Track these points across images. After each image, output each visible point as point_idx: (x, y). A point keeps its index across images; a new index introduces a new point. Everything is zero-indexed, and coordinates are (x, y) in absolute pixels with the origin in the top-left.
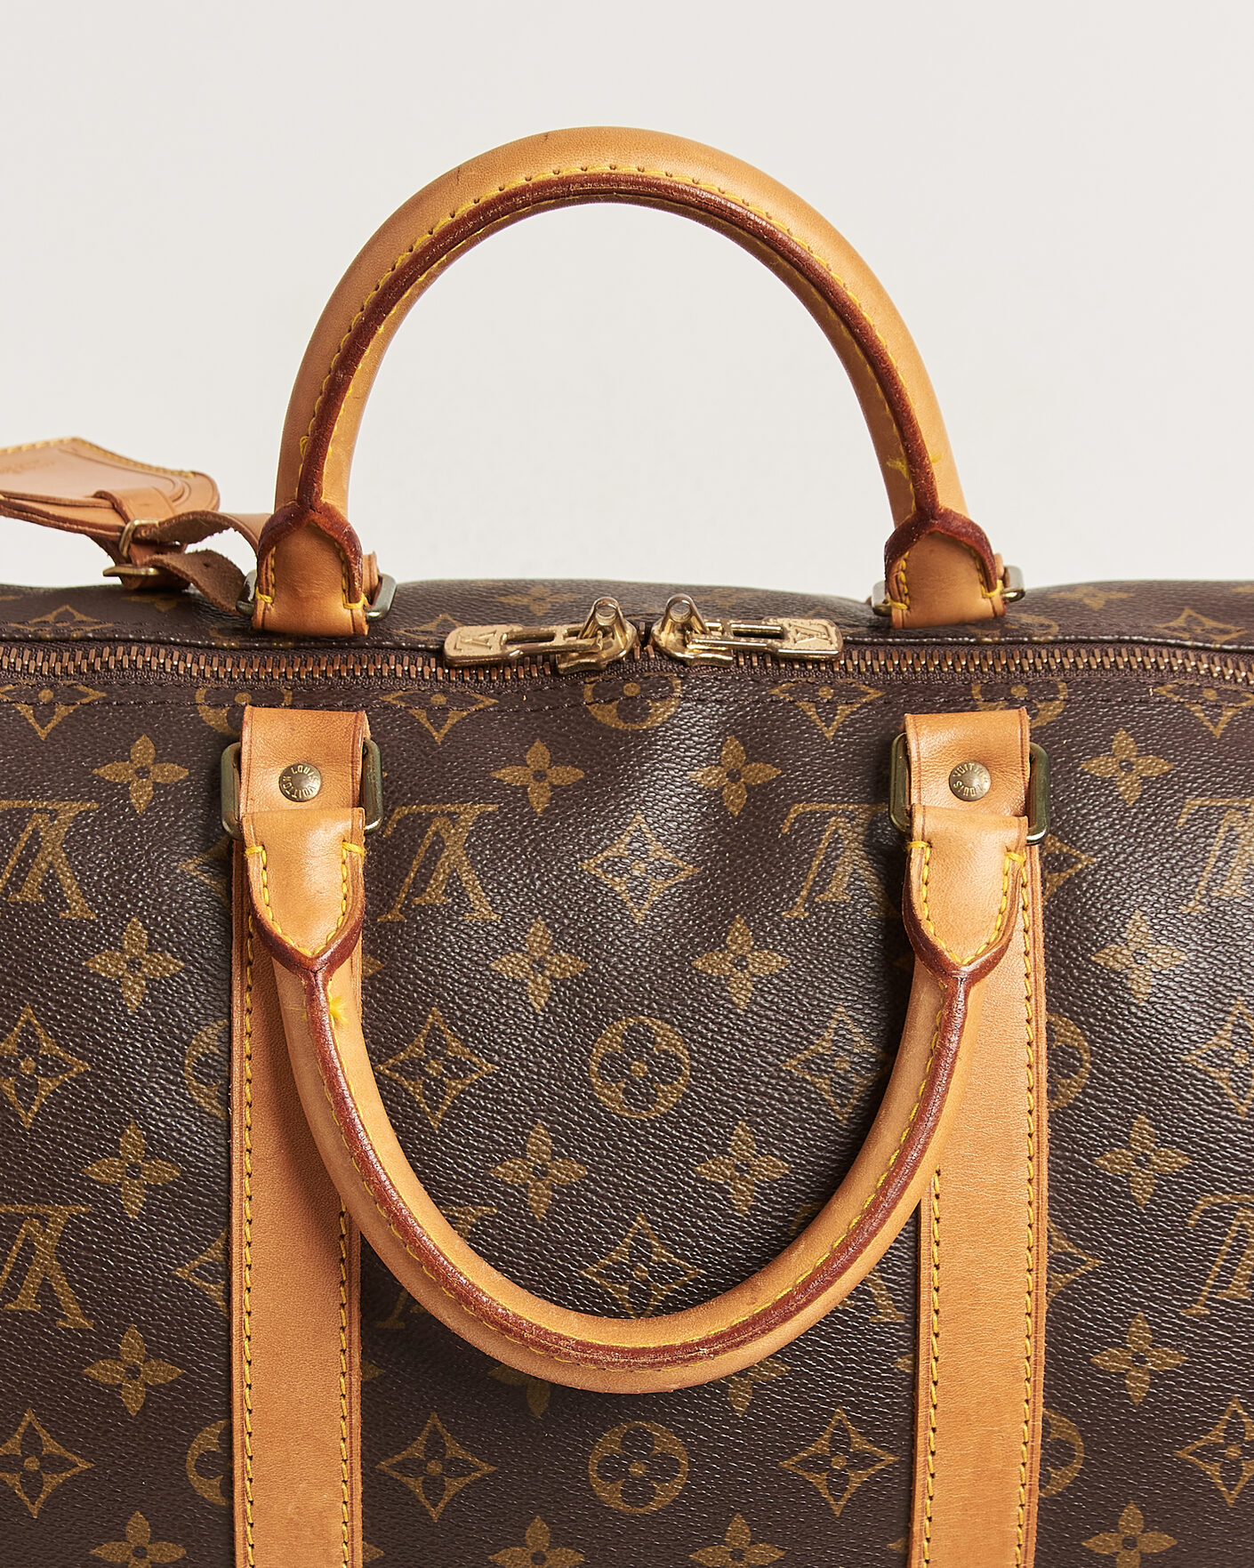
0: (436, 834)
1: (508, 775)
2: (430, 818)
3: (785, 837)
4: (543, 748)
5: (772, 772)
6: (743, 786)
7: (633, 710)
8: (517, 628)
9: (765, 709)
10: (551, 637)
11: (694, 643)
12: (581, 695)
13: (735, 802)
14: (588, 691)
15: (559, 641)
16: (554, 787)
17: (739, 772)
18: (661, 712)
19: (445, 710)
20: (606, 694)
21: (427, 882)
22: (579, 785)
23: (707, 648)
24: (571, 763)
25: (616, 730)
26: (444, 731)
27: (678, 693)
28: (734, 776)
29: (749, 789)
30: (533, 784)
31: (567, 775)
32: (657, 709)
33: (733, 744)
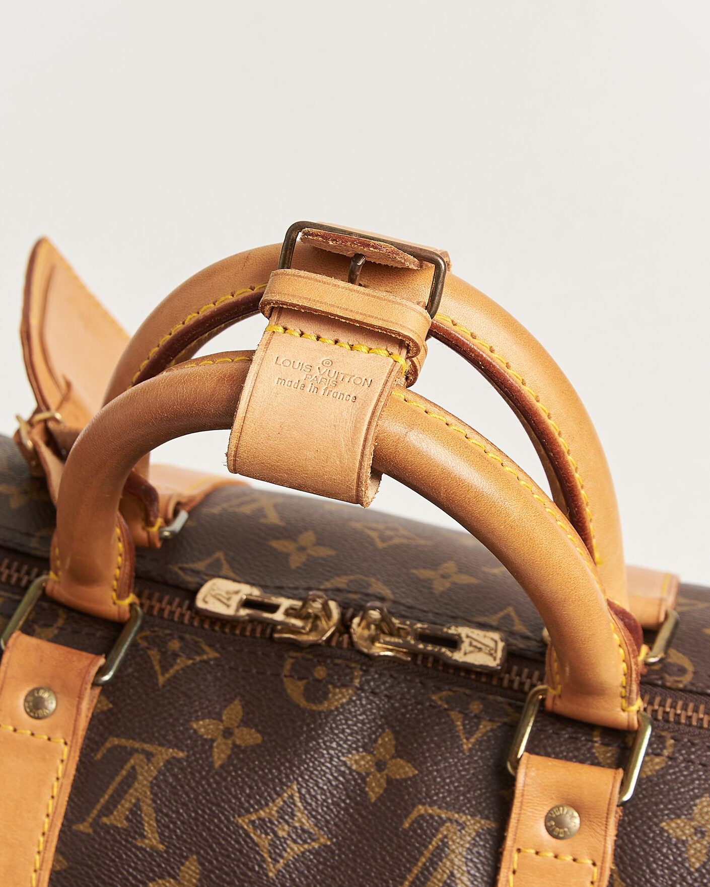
0: (133, 768)
1: (204, 727)
2: (132, 752)
3: (405, 832)
4: (239, 708)
5: (409, 771)
6: (385, 777)
7: (317, 691)
8: (256, 592)
9: (421, 712)
10: (274, 608)
11: (380, 643)
12: (282, 666)
13: (375, 790)
14: (288, 665)
15: (279, 616)
16: (235, 745)
17: (385, 764)
18: (340, 697)
19: (175, 655)
20: (301, 672)
21: (115, 807)
22: (254, 749)
23: (390, 647)
24: (256, 726)
25: (298, 706)
26: (167, 676)
27: (357, 682)
28: (380, 766)
29: (389, 781)
30: (220, 740)
31: (249, 737)
32: (335, 694)
33: (387, 739)
